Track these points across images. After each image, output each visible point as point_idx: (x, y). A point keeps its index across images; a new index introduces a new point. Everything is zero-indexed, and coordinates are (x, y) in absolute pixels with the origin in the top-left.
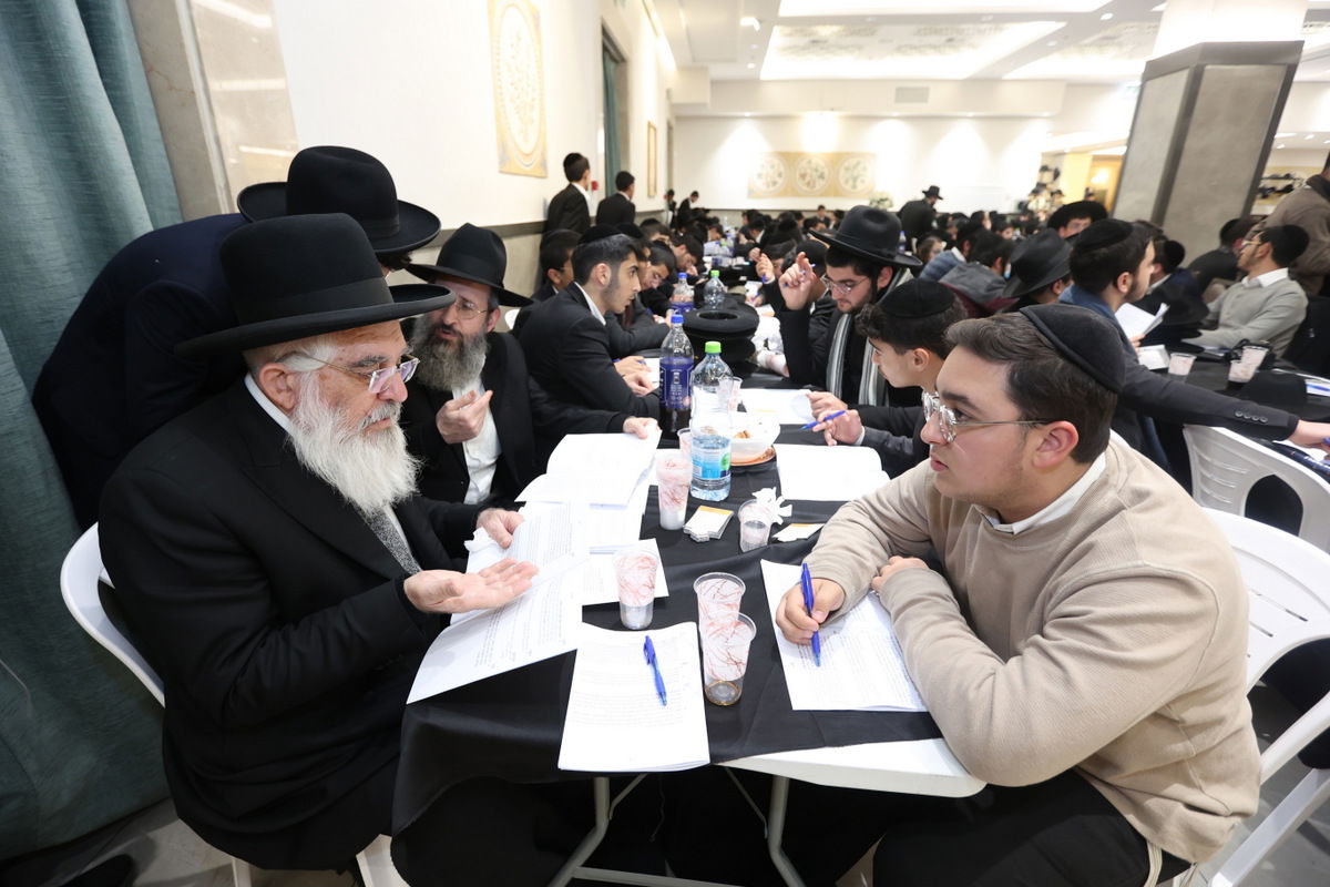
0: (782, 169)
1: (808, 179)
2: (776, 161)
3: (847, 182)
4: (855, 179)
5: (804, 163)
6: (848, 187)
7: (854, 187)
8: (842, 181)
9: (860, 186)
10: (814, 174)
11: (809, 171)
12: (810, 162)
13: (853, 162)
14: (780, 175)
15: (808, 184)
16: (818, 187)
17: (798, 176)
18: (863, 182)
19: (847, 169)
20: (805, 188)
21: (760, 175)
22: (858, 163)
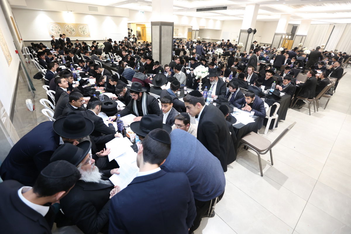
0: (60, 28)
1: (69, 31)
2: (57, 26)
3: (81, 32)
4: (84, 32)
5: (66, 26)
6: (82, 34)
7: (84, 34)
8: (80, 32)
9: (86, 34)
10: (71, 30)
11: (69, 29)
12: (68, 26)
13: (82, 26)
14: (60, 30)
15: (70, 33)
16: (73, 34)
17: (66, 31)
18: (86, 32)
19: (80, 29)
20: (69, 34)
21: (52, 30)
22: (83, 27)
